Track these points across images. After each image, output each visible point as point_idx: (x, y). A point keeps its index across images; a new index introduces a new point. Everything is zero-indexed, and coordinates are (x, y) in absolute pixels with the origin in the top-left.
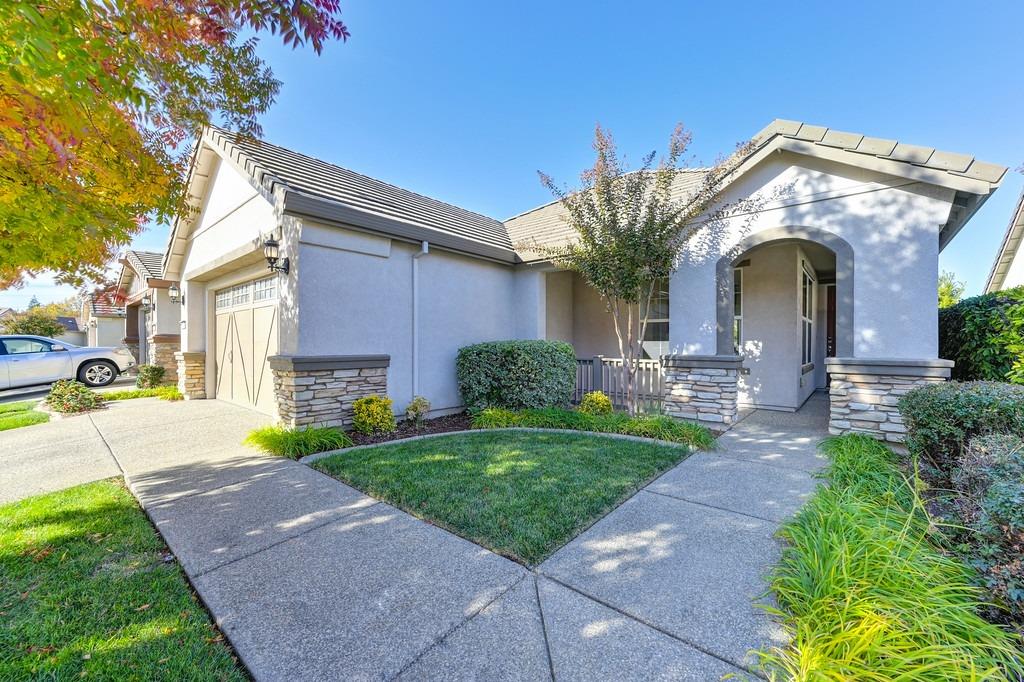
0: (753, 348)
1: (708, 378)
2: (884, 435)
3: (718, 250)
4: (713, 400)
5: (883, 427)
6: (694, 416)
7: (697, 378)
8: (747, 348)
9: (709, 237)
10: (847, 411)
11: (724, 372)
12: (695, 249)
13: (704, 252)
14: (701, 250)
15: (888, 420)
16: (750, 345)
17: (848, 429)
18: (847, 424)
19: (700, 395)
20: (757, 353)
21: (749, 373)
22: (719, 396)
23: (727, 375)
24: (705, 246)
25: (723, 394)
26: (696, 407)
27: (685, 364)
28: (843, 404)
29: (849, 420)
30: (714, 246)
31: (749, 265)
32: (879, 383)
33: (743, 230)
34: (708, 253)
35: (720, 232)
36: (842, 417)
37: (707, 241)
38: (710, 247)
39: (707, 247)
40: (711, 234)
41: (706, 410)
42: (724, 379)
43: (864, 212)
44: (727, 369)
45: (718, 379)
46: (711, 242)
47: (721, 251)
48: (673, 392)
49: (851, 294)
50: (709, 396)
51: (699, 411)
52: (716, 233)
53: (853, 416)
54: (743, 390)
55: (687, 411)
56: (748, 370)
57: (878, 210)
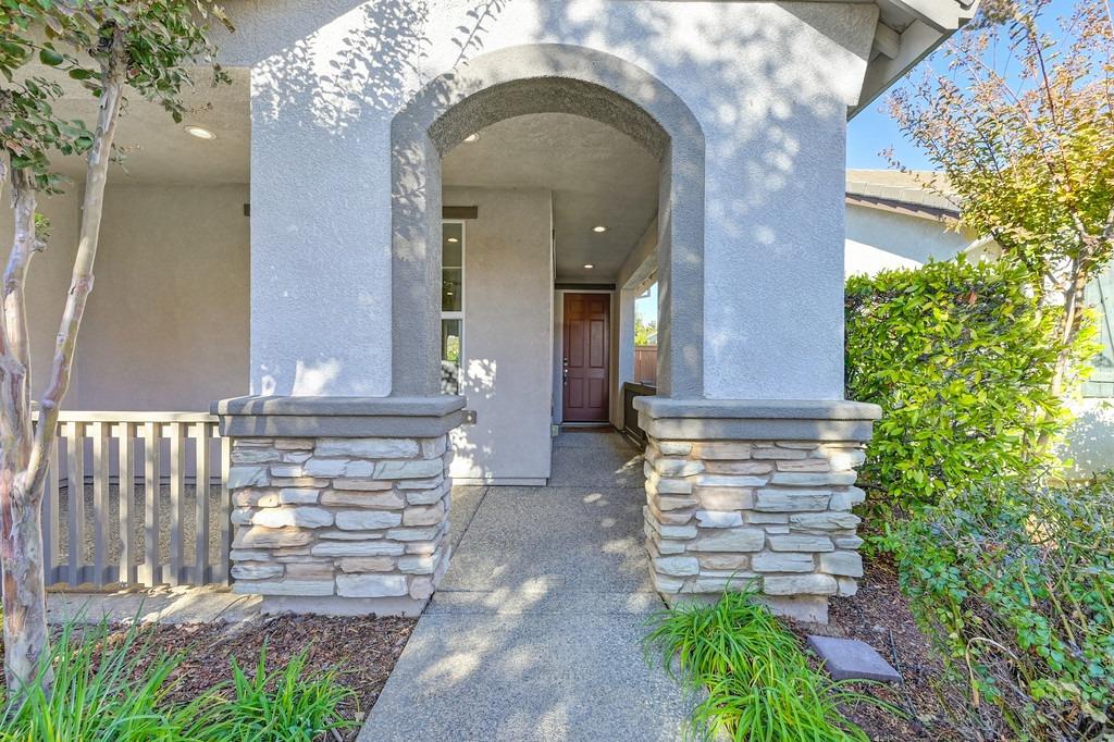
0: (481, 374)
1: (364, 468)
2: (760, 581)
3: (396, 84)
4: (381, 533)
5: (761, 563)
6: (325, 587)
7: (333, 468)
8: (472, 374)
9: (372, 41)
10: (691, 532)
11: (411, 447)
12: (331, 72)
13: (356, 85)
14: (347, 76)
15: (767, 545)
16: (476, 369)
17: (695, 577)
18: (690, 565)
19: (345, 519)
20: (487, 381)
21: (474, 421)
22: (395, 519)
23: (420, 457)
24: (361, 67)
25: (409, 513)
26: (331, 559)
27: (301, 426)
28: (685, 517)
29: (695, 553)
30: (385, 70)
31: (474, 216)
32: (752, 459)
33: (463, 38)
34: (368, 90)
35: (402, 31)
36: (681, 548)
37: (366, 54)
38: (373, 72)
39: (365, 73)
40: (377, 35)
41: (358, 564)
42: (414, 469)
43: (703, 51)
44: (418, 439)
45: (393, 470)
46: (378, 56)
47: (406, 89)
48: (258, 518)
49: (699, 247)
50: (370, 520)
51: (339, 570)
52: (391, 33)
53: (706, 544)
54: (464, 453)
55: (304, 575)
56: (474, 414)
57: (728, 51)
